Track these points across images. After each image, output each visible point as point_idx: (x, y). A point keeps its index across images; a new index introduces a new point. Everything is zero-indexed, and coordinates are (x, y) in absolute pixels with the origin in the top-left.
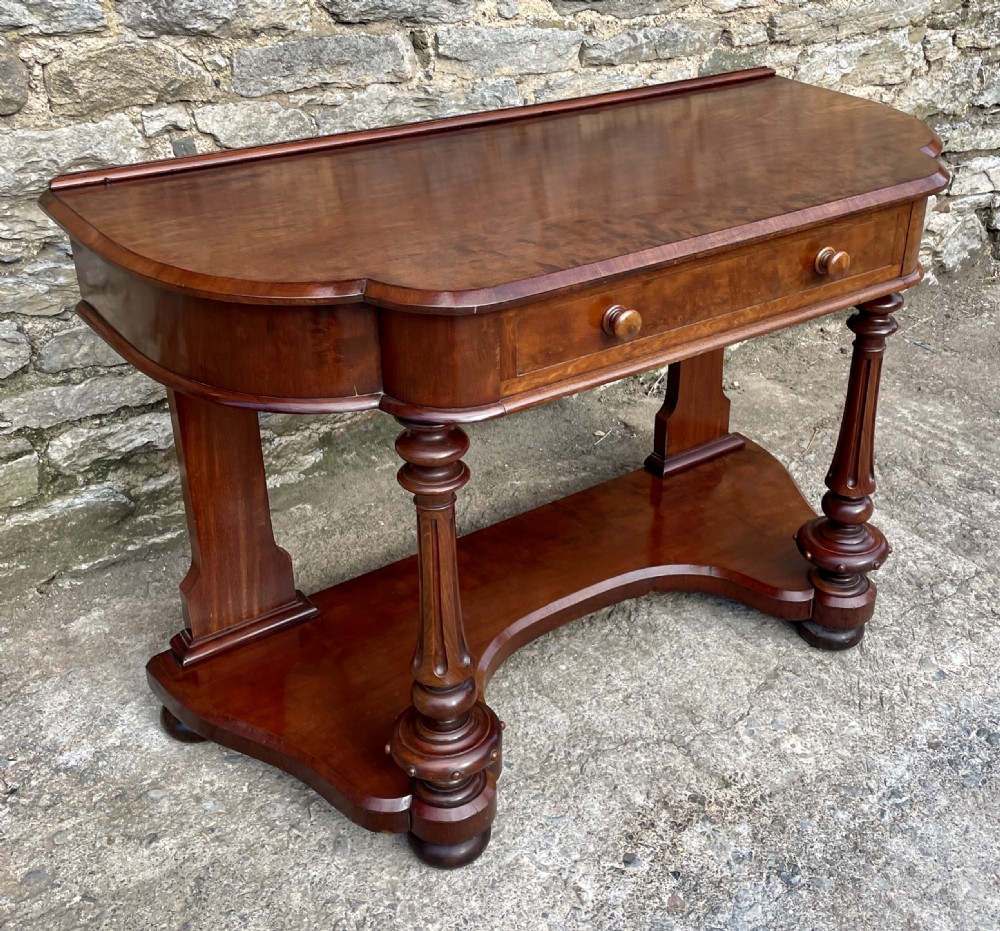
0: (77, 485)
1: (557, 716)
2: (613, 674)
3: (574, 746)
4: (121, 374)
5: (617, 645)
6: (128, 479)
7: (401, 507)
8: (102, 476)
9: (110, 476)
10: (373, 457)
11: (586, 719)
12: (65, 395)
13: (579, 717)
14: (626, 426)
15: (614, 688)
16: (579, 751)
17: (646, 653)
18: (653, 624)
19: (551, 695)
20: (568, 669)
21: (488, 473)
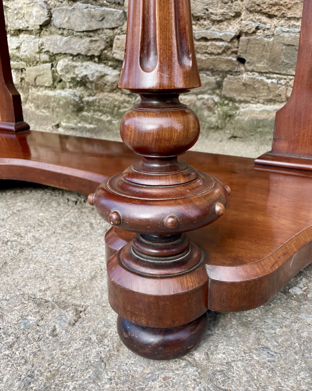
0: (66, 87)
4: (81, 37)
6: (83, 92)
8: (75, 86)
9: (78, 88)
12: (61, 40)
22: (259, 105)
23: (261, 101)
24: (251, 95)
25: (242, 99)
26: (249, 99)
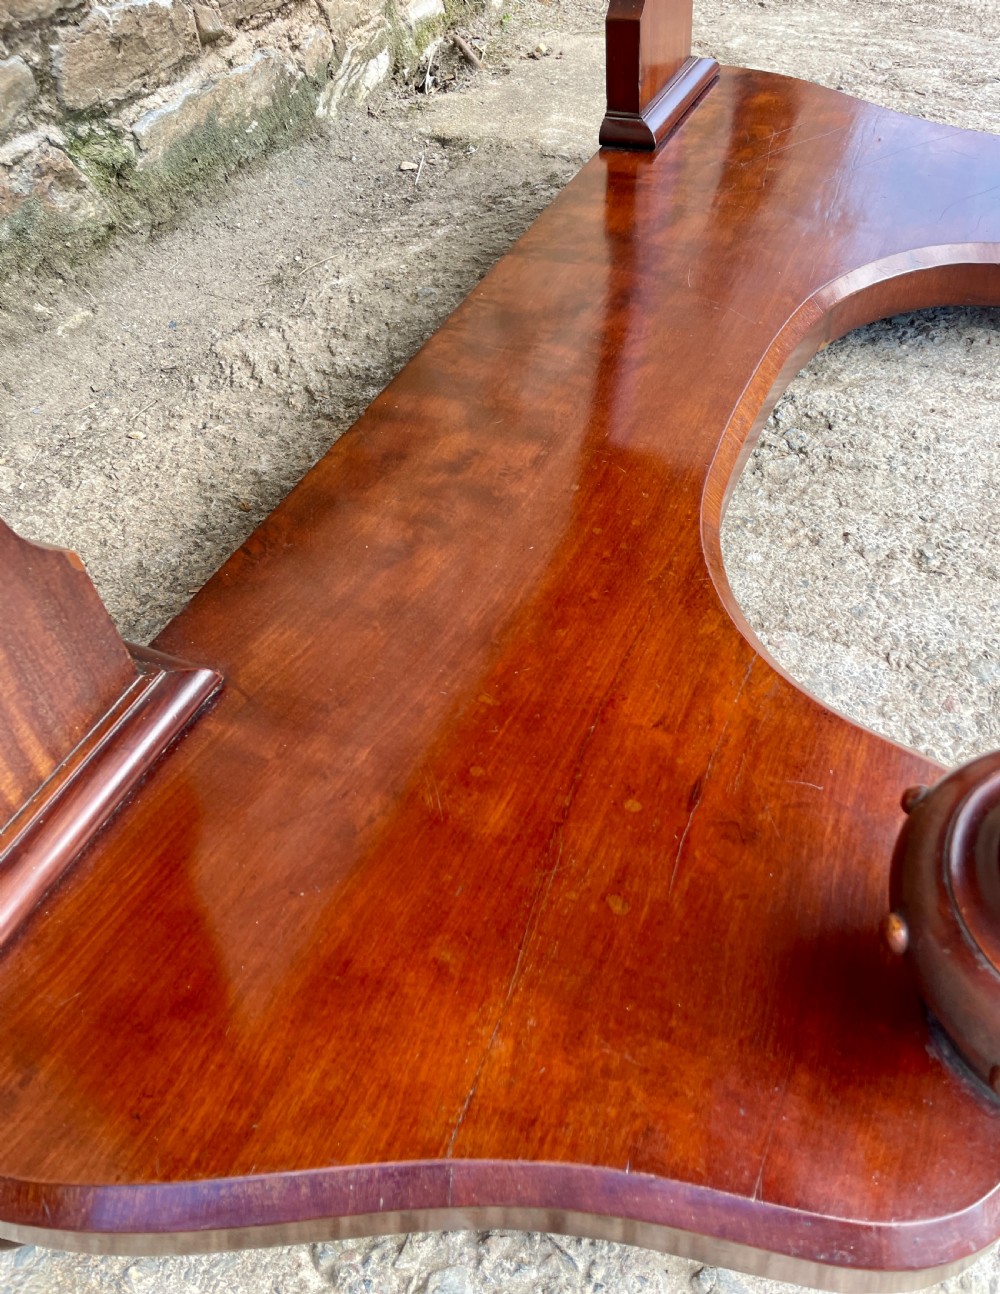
1: (849, 660)
2: (851, 529)
3: (949, 707)
5: (794, 477)
7: (154, 393)
10: (39, 308)
11: (903, 640)
13: (887, 642)
14: (443, 142)
15: (882, 555)
16: (968, 713)
17: (858, 468)
18: (813, 413)
19: (790, 622)
20: (767, 556)
21: (277, 281)
22: (163, 90)
23: (163, 75)
24: (139, 70)
25: (119, 94)
26: (135, 86)
